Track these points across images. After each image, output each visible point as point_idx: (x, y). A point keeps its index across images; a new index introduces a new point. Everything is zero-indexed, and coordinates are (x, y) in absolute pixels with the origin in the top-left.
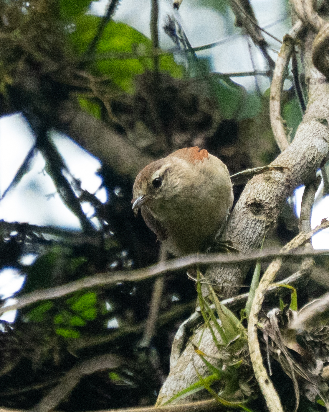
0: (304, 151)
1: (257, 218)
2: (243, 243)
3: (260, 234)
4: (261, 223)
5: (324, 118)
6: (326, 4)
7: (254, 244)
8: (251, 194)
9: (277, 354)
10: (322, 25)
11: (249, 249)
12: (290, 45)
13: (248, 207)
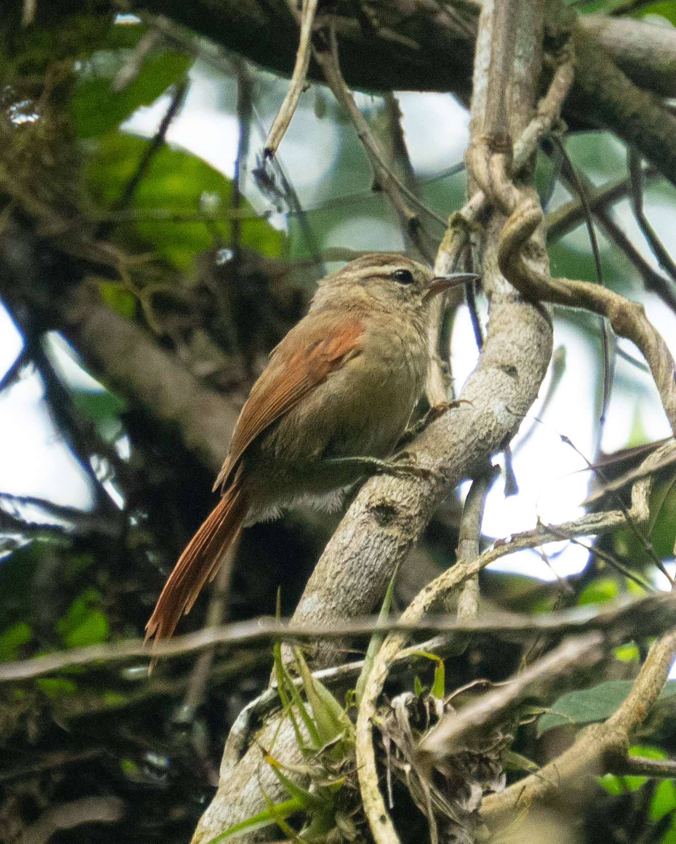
0: (473, 419)
1: (386, 532)
2: (359, 573)
3: (388, 560)
4: (392, 541)
5: (512, 363)
6: (528, 163)
7: (377, 576)
8: (378, 490)
9: (403, 772)
10: (518, 203)
11: (367, 585)
12: (462, 232)
13: (371, 512)
